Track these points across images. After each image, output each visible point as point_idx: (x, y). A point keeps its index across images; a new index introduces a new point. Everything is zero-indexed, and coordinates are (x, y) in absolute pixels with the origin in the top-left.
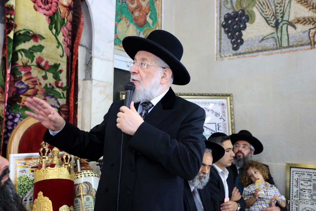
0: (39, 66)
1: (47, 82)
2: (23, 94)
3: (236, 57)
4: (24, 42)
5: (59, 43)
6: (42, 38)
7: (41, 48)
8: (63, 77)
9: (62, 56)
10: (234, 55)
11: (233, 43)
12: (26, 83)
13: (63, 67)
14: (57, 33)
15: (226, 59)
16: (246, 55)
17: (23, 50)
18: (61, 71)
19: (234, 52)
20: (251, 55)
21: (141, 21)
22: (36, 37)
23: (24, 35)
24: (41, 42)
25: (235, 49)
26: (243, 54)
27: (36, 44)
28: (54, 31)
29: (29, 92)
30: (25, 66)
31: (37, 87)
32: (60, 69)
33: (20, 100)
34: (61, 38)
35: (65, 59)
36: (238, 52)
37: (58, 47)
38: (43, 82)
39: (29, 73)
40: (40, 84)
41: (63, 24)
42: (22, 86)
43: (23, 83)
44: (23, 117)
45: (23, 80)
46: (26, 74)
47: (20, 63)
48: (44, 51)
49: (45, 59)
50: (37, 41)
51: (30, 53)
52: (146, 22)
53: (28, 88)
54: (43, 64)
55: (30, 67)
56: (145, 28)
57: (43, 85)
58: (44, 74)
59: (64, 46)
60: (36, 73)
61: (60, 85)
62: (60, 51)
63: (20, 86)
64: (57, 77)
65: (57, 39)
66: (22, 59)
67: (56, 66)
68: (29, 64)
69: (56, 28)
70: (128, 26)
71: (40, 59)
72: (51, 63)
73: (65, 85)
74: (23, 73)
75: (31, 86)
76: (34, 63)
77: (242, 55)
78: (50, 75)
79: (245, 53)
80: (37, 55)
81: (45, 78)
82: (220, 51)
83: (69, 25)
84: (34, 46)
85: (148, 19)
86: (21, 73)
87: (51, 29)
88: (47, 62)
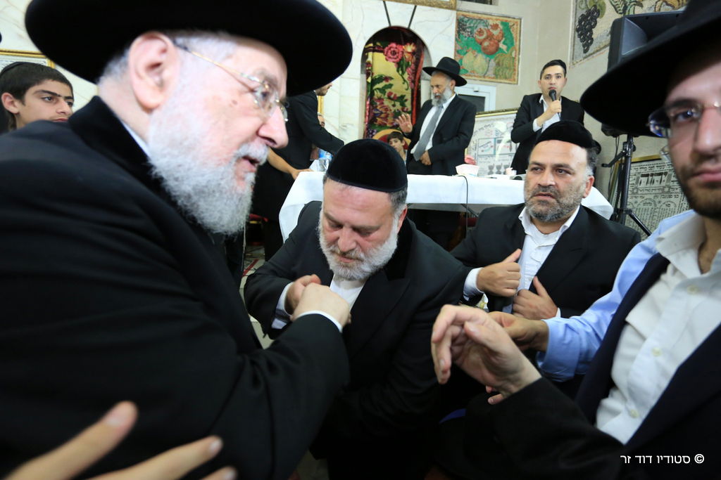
0: (389, 98)
1: (396, 108)
2: (379, 117)
3: (586, 60)
4: (379, 83)
5: (405, 80)
6: (391, 78)
7: (390, 86)
8: (408, 105)
9: (407, 89)
10: (585, 58)
11: (584, 46)
12: (380, 110)
13: (408, 97)
14: (403, 73)
15: (577, 65)
16: (595, 55)
17: (378, 89)
18: (406, 100)
19: (584, 55)
20: (598, 53)
21: (493, 49)
22: (387, 79)
23: (378, 78)
24: (391, 82)
25: (585, 51)
26: (592, 54)
27: (387, 83)
28: (400, 72)
29: (383, 115)
30: (380, 99)
31: (388, 112)
32: (405, 98)
33: (376, 121)
34: (406, 76)
35: (410, 91)
36: (587, 54)
37: (404, 83)
38: (393, 109)
39: (383, 103)
40: (391, 110)
41: (408, 65)
42: (378, 112)
43: (378, 110)
44: (377, 132)
45: (378, 108)
46: (380, 104)
47: (375, 97)
48: (393, 88)
49: (394, 93)
50: (387, 81)
51: (382, 90)
52: (498, 49)
53: (382, 113)
54: (392, 96)
55: (383, 99)
56: (497, 55)
57: (393, 111)
58: (393, 103)
59: (408, 82)
60: (387, 103)
61: (405, 110)
62: (405, 86)
63: (376, 112)
64: (403, 105)
65: (403, 78)
66: (377, 94)
67: (402, 97)
68: (382, 97)
69: (402, 70)
70: (476, 57)
71: (391, 93)
72: (398, 95)
73: (410, 109)
74: (378, 103)
75: (384, 112)
76: (386, 96)
77: (591, 57)
78: (398, 104)
79: (594, 53)
80: (388, 91)
81: (394, 106)
82: (573, 59)
83: (413, 66)
84: (386, 85)
85: (501, 45)
86: (376, 104)
87: (398, 71)
88: (395, 95)
